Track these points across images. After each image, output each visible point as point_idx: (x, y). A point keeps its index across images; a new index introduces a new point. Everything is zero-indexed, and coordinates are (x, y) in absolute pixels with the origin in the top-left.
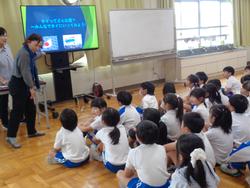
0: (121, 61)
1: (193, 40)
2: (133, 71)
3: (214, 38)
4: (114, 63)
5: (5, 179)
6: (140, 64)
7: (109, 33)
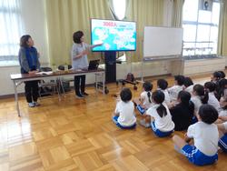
0: (149, 60)
1: (191, 49)
2: (153, 67)
3: (204, 49)
4: (144, 61)
5: (85, 134)
6: (156, 63)
7: (143, 41)
